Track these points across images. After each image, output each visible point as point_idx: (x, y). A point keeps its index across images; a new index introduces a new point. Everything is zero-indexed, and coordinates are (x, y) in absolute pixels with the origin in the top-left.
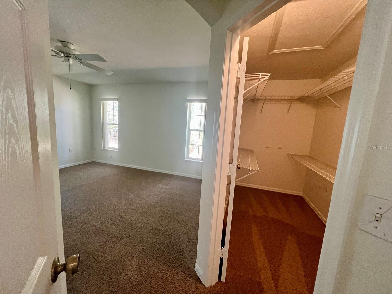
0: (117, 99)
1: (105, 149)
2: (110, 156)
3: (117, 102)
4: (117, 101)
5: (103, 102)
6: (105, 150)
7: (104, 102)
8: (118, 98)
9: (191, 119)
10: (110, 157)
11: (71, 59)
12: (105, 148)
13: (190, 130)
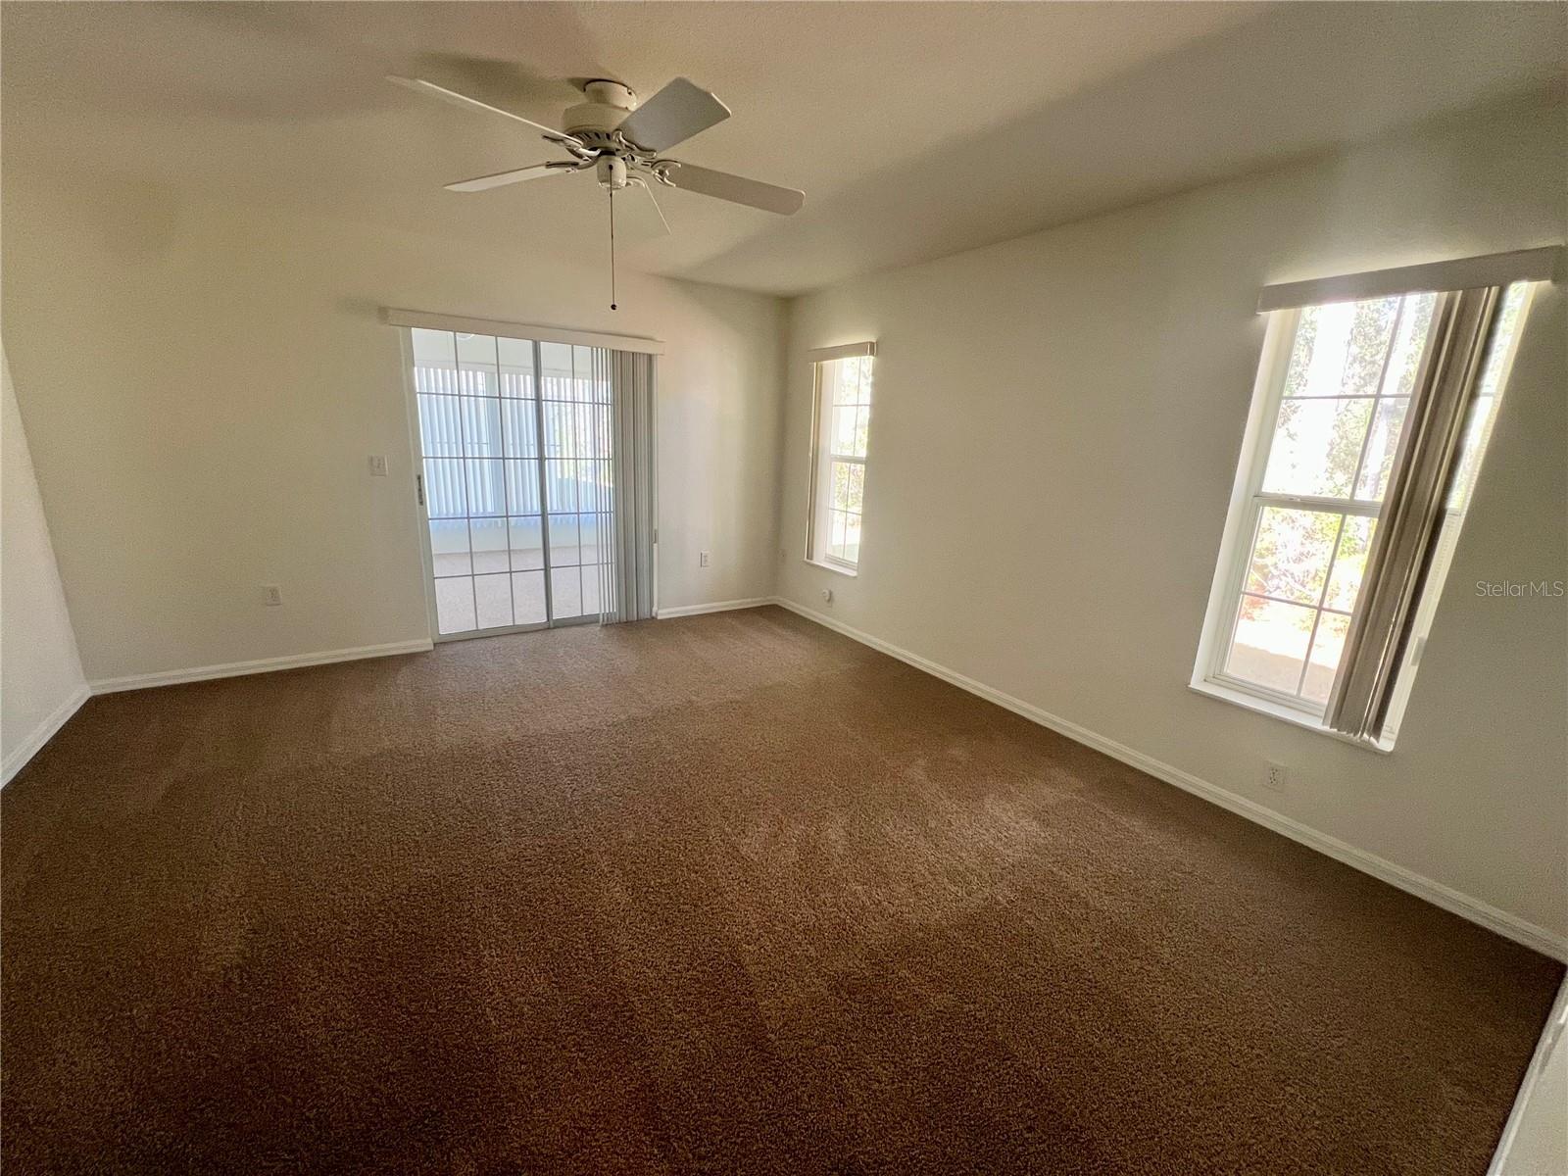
0: (872, 344)
1: (815, 562)
2: (827, 592)
3: (872, 357)
4: (872, 353)
5: (819, 363)
6: (813, 565)
7: (825, 362)
8: (874, 341)
9: (1280, 421)
10: (827, 598)
11: (620, 167)
12: (815, 558)
13: (1260, 499)
